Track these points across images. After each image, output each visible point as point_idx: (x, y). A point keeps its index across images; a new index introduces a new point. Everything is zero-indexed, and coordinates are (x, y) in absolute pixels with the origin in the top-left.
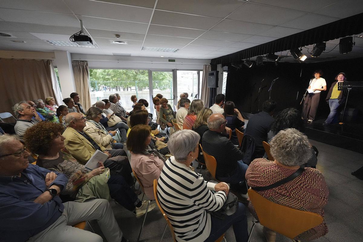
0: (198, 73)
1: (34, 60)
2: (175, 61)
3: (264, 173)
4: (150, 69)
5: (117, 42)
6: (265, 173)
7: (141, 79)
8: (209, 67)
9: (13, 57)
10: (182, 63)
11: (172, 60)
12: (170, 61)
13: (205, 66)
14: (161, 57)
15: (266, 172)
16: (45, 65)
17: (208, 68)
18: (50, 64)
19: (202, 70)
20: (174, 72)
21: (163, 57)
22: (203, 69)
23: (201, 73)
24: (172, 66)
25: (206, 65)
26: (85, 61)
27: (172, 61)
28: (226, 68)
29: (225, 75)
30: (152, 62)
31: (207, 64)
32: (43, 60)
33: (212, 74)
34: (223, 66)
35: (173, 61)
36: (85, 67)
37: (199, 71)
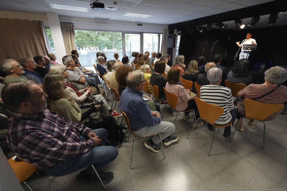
0: (158, 36)
1: (26, 20)
2: (142, 26)
4: (124, 32)
5: (109, 8)
7: (103, 40)
8: (167, 31)
10: (148, 27)
11: (140, 24)
12: (138, 25)
14: (133, 21)
15: (261, 90)
19: (161, 34)
20: (141, 34)
22: (163, 32)
24: (140, 29)
25: (165, 29)
26: (71, 23)
28: (180, 32)
29: (179, 37)
30: (124, 26)
32: (34, 21)
33: (170, 37)
34: (178, 30)
35: (141, 25)
36: (71, 28)
37: (159, 34)
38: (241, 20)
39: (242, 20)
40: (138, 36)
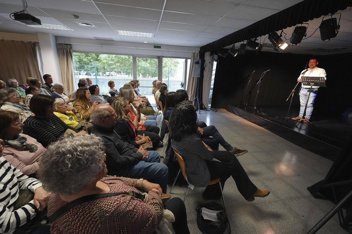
0: (185, 61)
1: (22, 42)
2: (160, 48)
4: (135, 55)
5: (84, 23)
9: (3, 39)
10: (168, 50)
11: (157, 46)
12: (155, 47)
13: (193, 54)
14: (145, 42)
16: (32, 47)
17: (196, 56)
18: (36, 46)
19: (189, 59)
20: (160, 58)
21: (146, 42)
22: (192, 57)
24: (158, 52)
25: (194, 53)
26: (69, 44)
27: (157, 48)
28: (216, 57)
29: (215, 63)
30: (136, 48)
31: (195, 52)
32: (30, 42)
33: (197, 63)
34: (211, 54)
35: (159, 47)
36: (69, 51)
37: (186, 59)
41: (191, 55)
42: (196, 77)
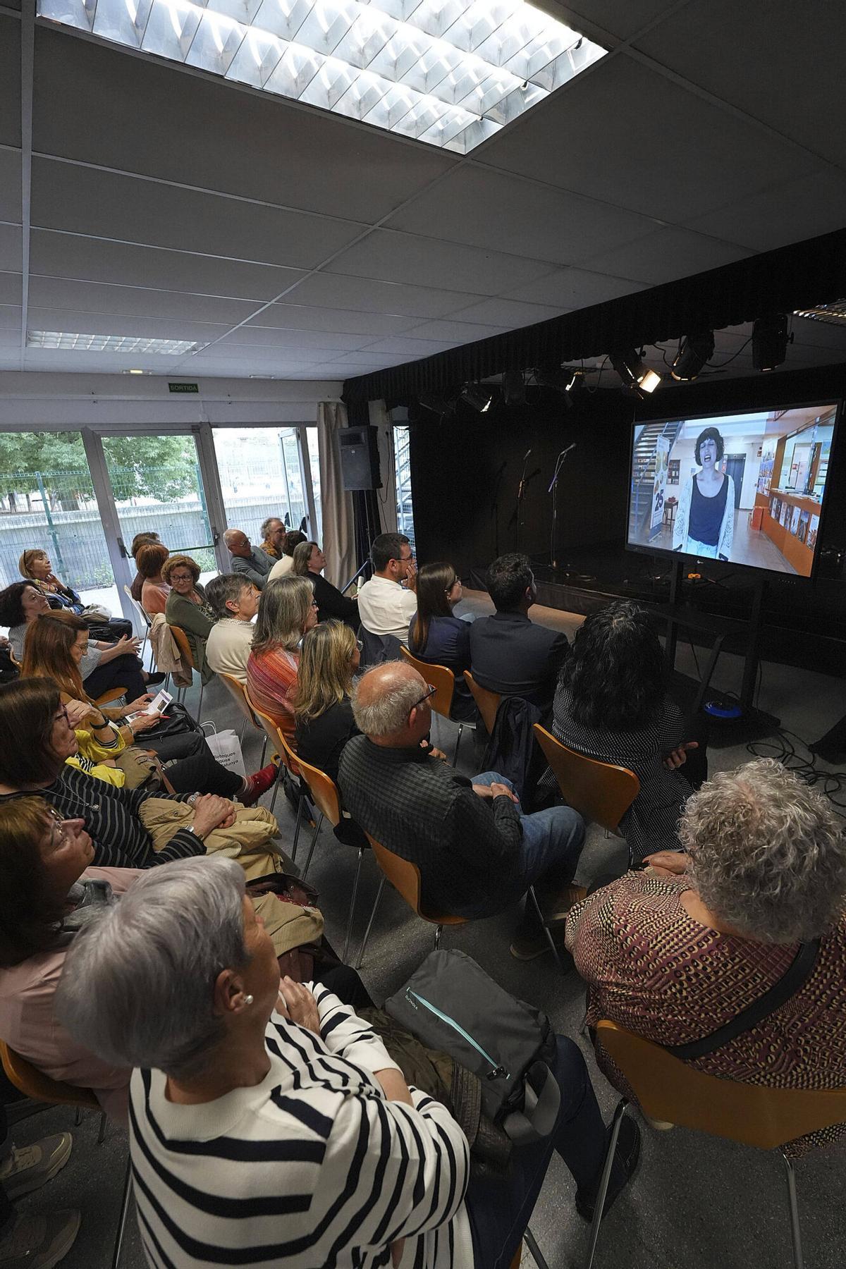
0: (298, 436)
2: (197, 391)
3: (678, 987)
4: (91, 428)
6: (686, 985)
8: (337, 410)
10: (229, 399)
11: (183, 386)
12: (176, 388)
13: (322, 408)
14: (132, 372)
17: (334, 413)
19: (312, 425)
20: (201, 433)
21: (140, 372)
22: (319, 418)
23: (312, 433)
24: (189, 409)
25: (326, 405)
27: (189, 392)
28: (400, 411)
29: (401, 437)
30: (93, 397)
31: (329, 400)
33: (352, 440)
34: (390, 406)
35: (190, 388)
37: (302, 430)
38: (638, 350)
39: (643, 354)
40: (185, 446)
41: (313, 412)
42: (354, 492)
